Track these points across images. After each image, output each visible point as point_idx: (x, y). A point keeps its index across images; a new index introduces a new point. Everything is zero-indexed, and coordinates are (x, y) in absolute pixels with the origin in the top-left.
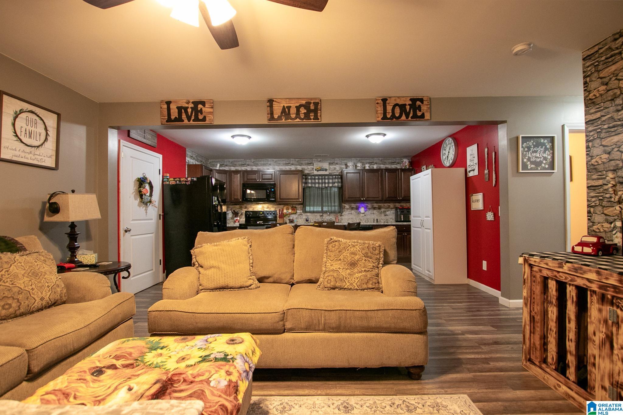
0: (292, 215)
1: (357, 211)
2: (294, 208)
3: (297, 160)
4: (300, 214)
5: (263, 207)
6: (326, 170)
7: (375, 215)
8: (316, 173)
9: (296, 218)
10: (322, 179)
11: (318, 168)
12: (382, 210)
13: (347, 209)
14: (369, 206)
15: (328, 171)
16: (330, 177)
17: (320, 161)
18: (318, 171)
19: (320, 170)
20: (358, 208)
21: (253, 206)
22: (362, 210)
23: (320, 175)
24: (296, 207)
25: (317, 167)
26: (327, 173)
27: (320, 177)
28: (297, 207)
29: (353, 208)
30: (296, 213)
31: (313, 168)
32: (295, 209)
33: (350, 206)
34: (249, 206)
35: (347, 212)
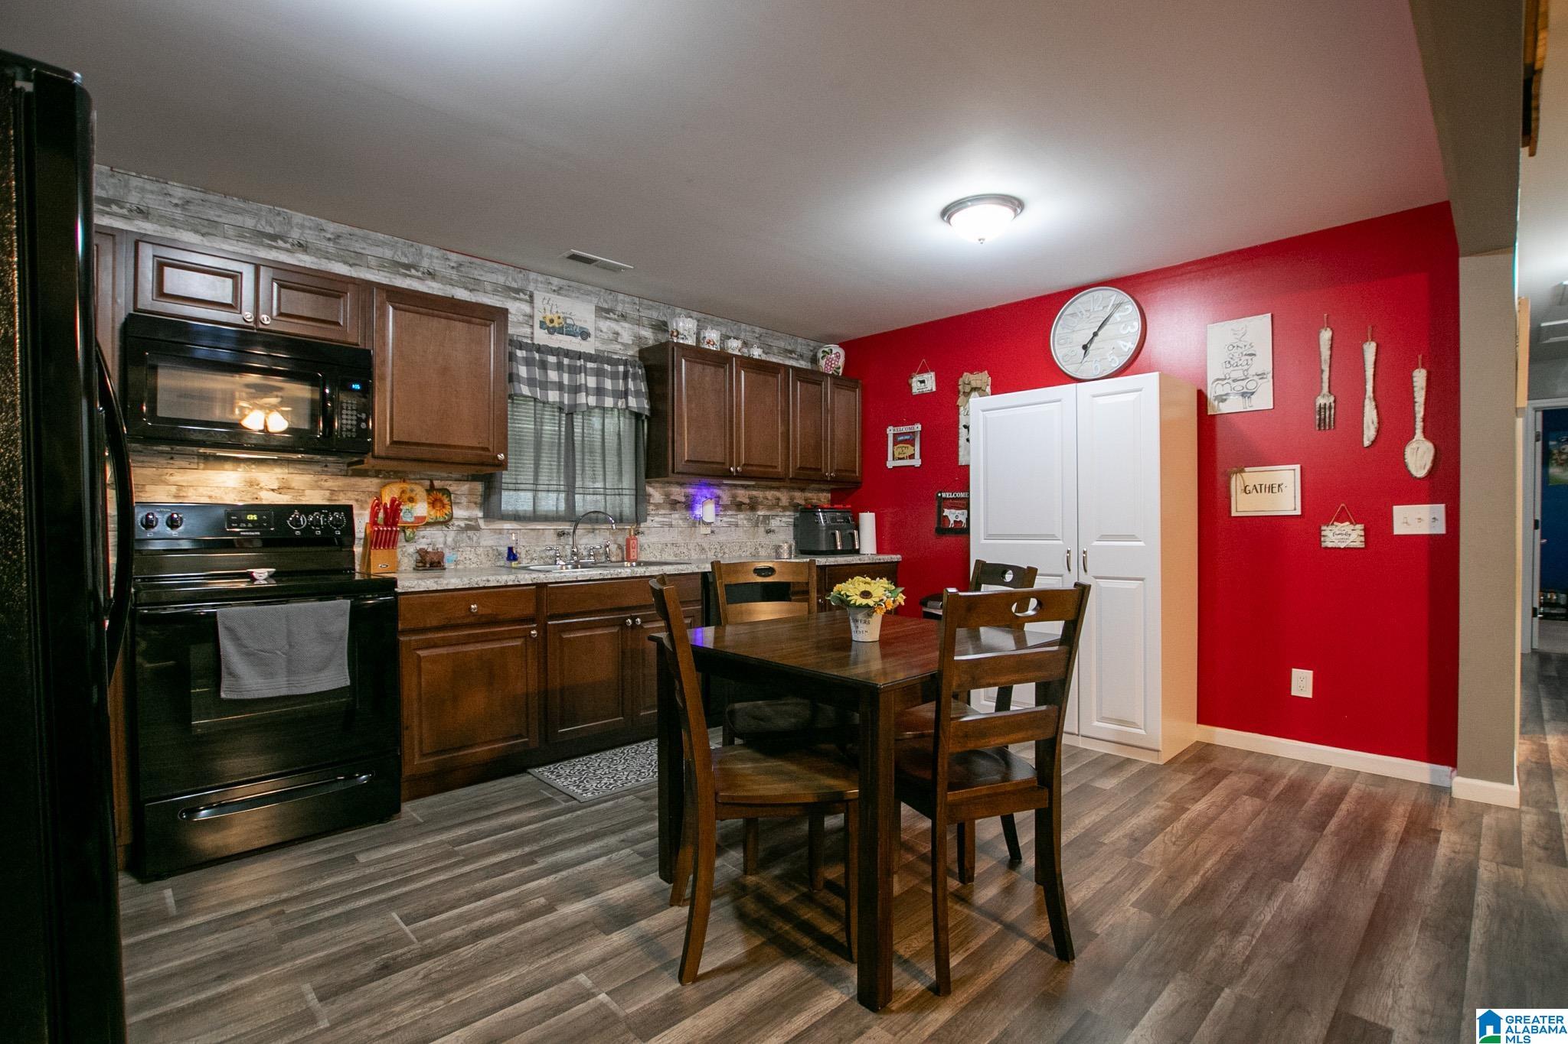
0: (429, 532)
1: (688, 514)
2: (438, 497)
3: (454, 257)
4: (468, 528)
5: (252, 484)
6: (585, 335)
7: (738, 531)
8: (542, 337)
9: (455, 548)
10: (571, 370)
11: (552, 321)
12: (759, 513)
13: (658, 506)
14: (725, 496)
15: (591, 339)
16: (606, 366)
17: (558, 291)
18: (552, 331)
19: (560, 331)
20: (690, 505)
21: (180, 477)
22: (707, 511)
23: (567, 353)
24: (448, 493)
25: (549, 316)
26: (588, 347)
27: (566, 361)
28: (451, 489)
29: (677, 502)
30: (446, 523)
31: (531, 317)
32: (446, 501)
33: (667, 495)
34: (149, 472)
35: (657, 519)
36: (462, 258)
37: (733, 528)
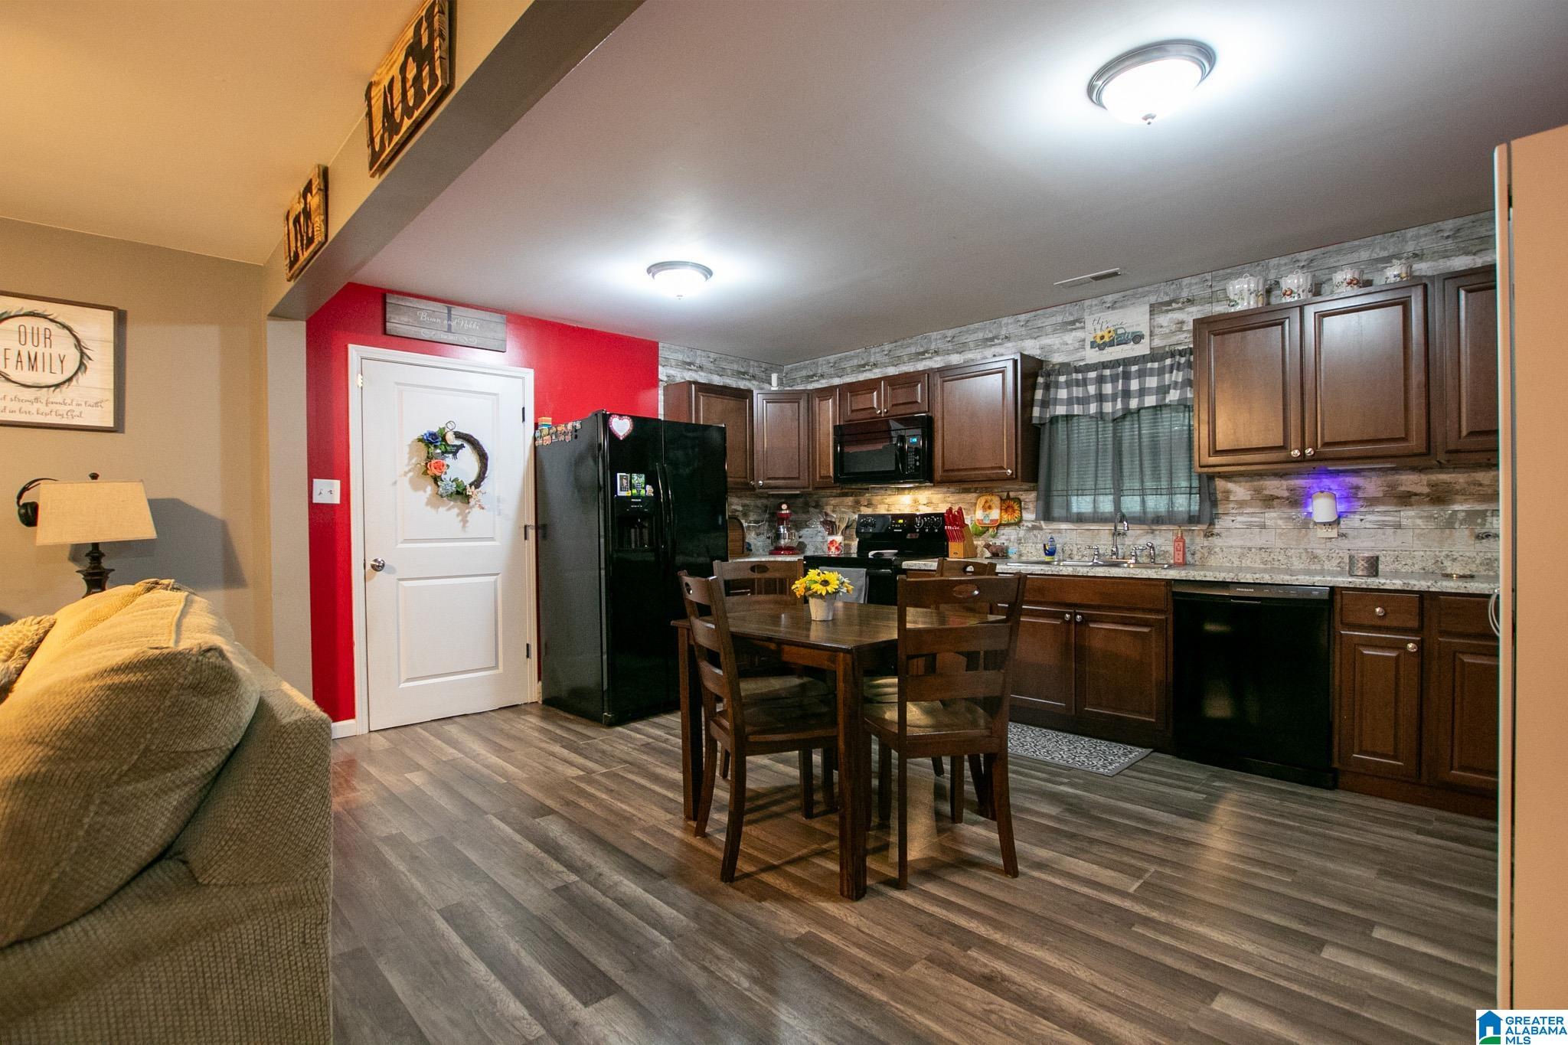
0: (1007, 530)
1: (1293, 512)
2: (1009, 504)
3: (1022, 317)
4: (1034, 528)
5: (916, 501)
6: (1137, 338)
7: (1407, 537)
8: (1093, 356)
9: (1019, 541)
10: (1114, 379)
11: (1102, 337)
12: (1457, 507)
13: (1241, 504)
14: (1371, 485)
15: (1146, 341)
16: (1149, 365)
17: (1113, 307)
18: (1102, 347)
19: (1111, 344)
20: (1299, 500)
21: (889, 500)
22: (1322, 508)
23: (1104, 365)
24: (1019, 501)
25: (1099, 334)
26: (1142, 349)
27: (1107, 372)
28: (1021, 498)
29: (1273, 498)
30: (1018, 523)
31: (1084, 340)
32: (1016, 507)
33: (1258, 491)
34: (879, 498)
35: (1239, 518)
36: (1029, 315)
37: (1389, 531)
